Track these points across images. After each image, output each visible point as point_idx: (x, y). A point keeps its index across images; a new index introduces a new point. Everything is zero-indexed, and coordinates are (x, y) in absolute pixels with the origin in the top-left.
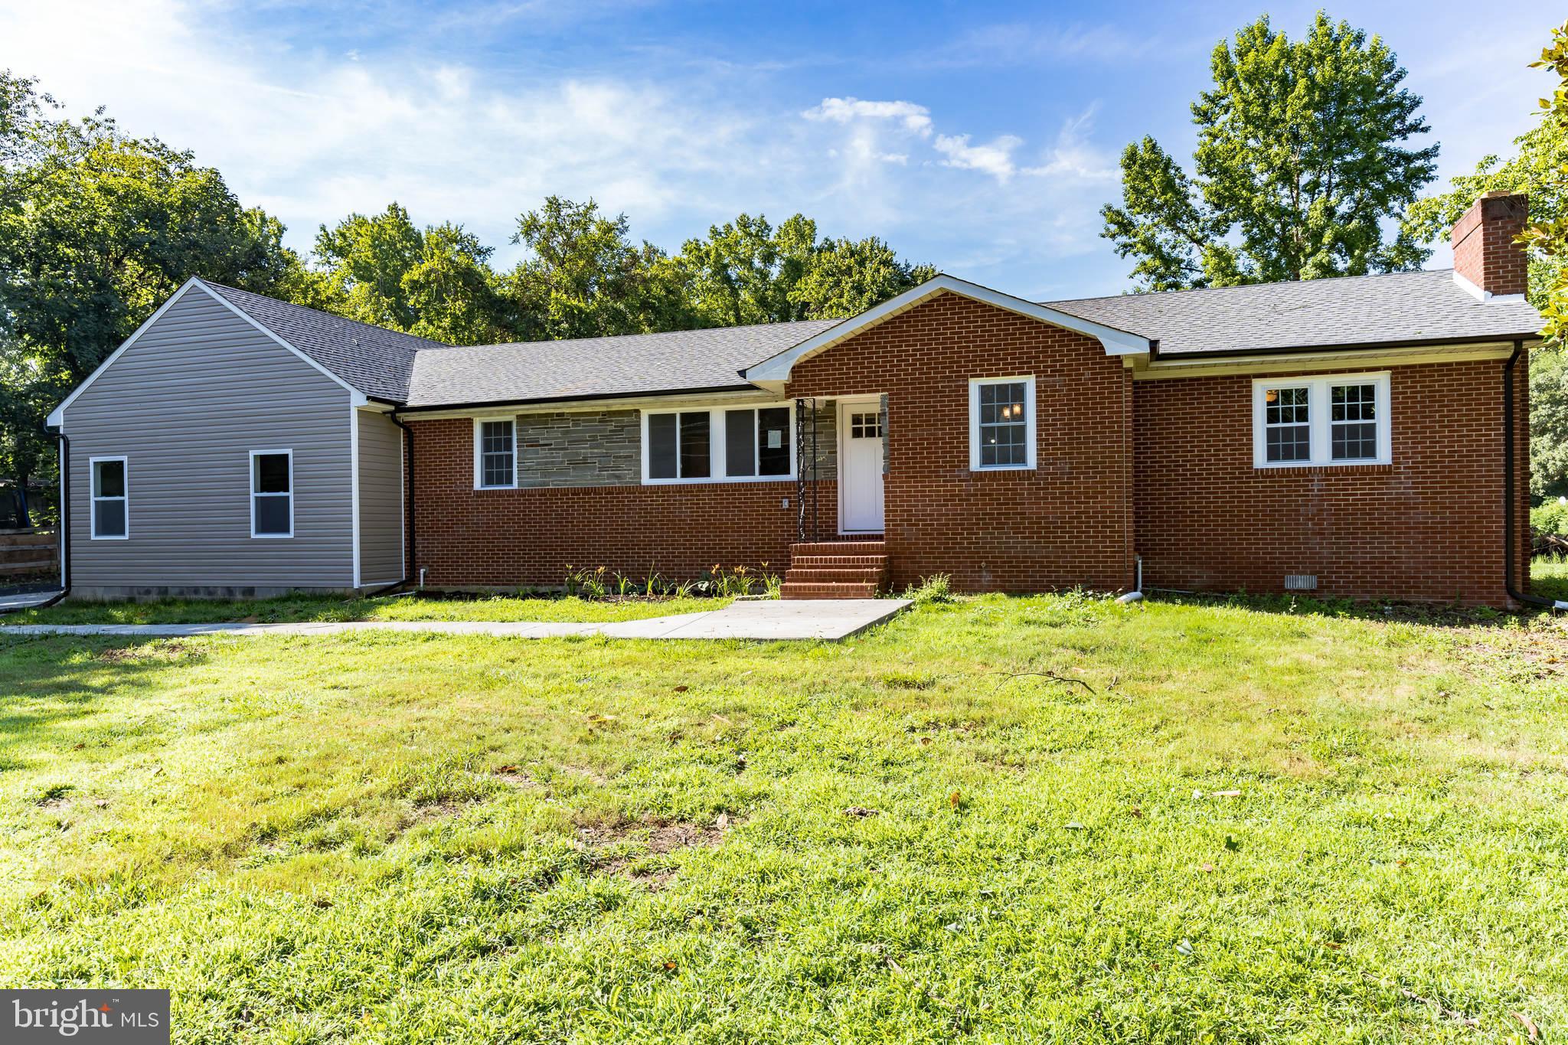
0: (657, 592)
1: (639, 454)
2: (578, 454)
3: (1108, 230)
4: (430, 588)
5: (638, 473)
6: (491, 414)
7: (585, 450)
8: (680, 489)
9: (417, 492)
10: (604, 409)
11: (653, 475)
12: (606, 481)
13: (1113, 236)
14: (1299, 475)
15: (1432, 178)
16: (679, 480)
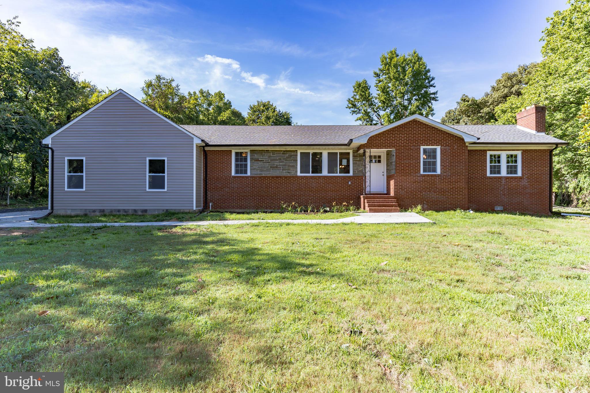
0: (312, 211)
1: (297, 165)
2: (274, 164)
3: (348, 106)
4: (213, 210)
5: (297, 171)
6: (240, 149)
7: (277, 163)
8: (312, 177)
9: (208, 176)
10: (285, 150)
11: (301, 173)
12: (285, 174)
13: (350, 108)
14: (499, 178)
15: (437, 100)
16: (311, 174)
